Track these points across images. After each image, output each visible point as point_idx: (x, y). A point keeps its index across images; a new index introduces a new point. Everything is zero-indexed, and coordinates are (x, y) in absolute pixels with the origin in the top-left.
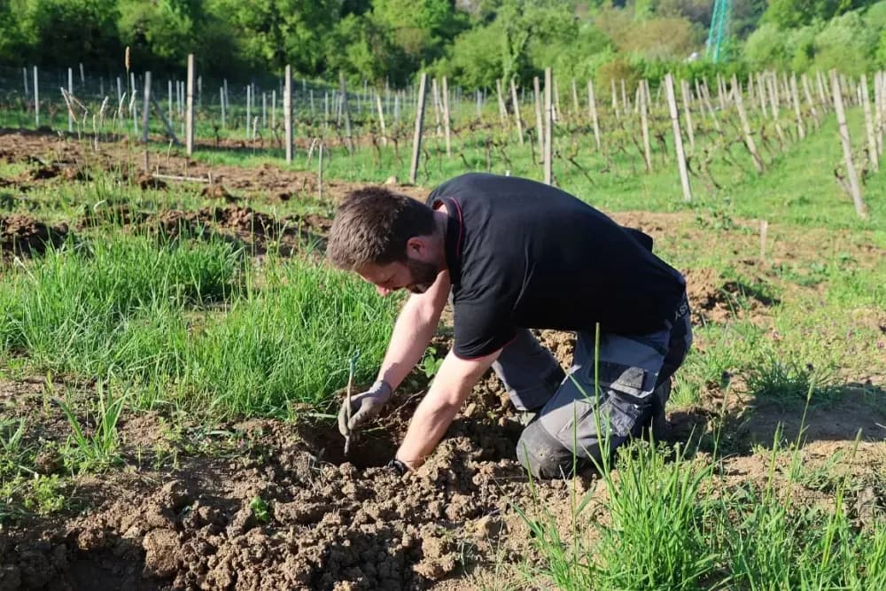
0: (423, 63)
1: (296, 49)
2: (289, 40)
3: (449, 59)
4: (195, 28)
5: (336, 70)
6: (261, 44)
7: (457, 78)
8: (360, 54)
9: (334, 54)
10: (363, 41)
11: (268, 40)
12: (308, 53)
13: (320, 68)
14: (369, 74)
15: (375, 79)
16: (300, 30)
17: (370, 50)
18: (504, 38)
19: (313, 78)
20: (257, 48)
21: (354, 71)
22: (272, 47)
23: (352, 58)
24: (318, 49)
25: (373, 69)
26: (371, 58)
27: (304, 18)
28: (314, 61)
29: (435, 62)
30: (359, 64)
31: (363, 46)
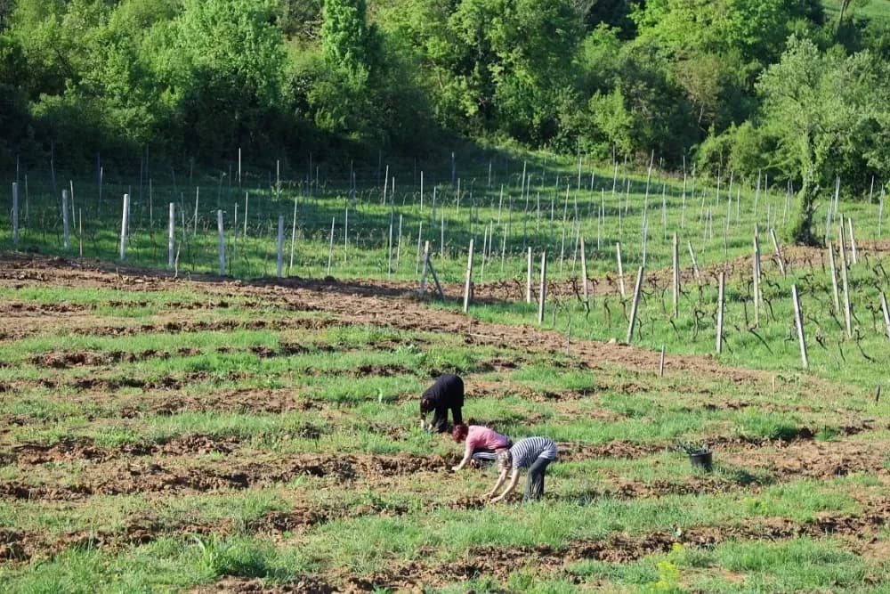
0: (711, 129)
1: (510, 102)
2: (503, 87)
3: (756, 125)
4: (371, 82)
5: (571, 137)
6: (459, 94)
7: (765, 156)
8: (612, 113)
9: (570, 111)
10: (618, 91)
11: (470, 87)
12: (530, 110)
13: (548, 131)
14: (625, 144)
15: (633, 152)
16: (520, 73)
17: (628, 107)
18: (805, 138)
19: (535, 147)
20: (454, 99)
21: (600, 137)
22: (476, 100)
23: (598, 119)
24: (546, 102)
25: (631, 136)
26: (627, 120)
27: (527, 54)
28: (536, 120)
29: (733, 128)
30: (609, 127)
31: (617, 99)
